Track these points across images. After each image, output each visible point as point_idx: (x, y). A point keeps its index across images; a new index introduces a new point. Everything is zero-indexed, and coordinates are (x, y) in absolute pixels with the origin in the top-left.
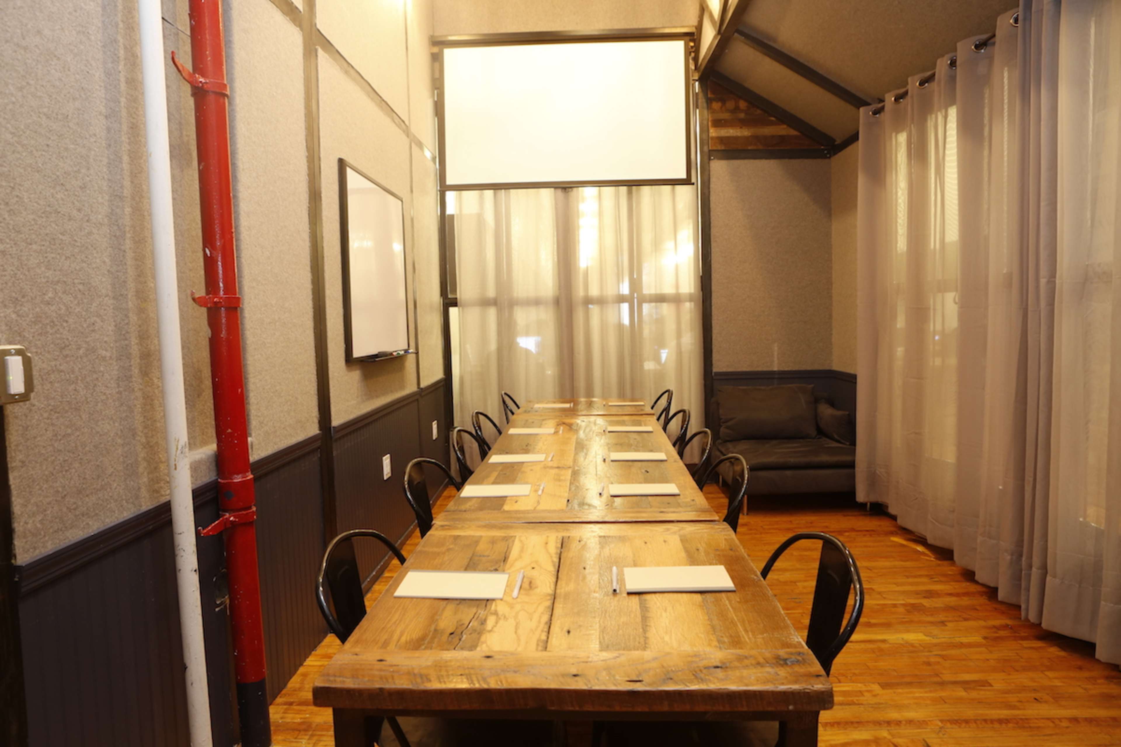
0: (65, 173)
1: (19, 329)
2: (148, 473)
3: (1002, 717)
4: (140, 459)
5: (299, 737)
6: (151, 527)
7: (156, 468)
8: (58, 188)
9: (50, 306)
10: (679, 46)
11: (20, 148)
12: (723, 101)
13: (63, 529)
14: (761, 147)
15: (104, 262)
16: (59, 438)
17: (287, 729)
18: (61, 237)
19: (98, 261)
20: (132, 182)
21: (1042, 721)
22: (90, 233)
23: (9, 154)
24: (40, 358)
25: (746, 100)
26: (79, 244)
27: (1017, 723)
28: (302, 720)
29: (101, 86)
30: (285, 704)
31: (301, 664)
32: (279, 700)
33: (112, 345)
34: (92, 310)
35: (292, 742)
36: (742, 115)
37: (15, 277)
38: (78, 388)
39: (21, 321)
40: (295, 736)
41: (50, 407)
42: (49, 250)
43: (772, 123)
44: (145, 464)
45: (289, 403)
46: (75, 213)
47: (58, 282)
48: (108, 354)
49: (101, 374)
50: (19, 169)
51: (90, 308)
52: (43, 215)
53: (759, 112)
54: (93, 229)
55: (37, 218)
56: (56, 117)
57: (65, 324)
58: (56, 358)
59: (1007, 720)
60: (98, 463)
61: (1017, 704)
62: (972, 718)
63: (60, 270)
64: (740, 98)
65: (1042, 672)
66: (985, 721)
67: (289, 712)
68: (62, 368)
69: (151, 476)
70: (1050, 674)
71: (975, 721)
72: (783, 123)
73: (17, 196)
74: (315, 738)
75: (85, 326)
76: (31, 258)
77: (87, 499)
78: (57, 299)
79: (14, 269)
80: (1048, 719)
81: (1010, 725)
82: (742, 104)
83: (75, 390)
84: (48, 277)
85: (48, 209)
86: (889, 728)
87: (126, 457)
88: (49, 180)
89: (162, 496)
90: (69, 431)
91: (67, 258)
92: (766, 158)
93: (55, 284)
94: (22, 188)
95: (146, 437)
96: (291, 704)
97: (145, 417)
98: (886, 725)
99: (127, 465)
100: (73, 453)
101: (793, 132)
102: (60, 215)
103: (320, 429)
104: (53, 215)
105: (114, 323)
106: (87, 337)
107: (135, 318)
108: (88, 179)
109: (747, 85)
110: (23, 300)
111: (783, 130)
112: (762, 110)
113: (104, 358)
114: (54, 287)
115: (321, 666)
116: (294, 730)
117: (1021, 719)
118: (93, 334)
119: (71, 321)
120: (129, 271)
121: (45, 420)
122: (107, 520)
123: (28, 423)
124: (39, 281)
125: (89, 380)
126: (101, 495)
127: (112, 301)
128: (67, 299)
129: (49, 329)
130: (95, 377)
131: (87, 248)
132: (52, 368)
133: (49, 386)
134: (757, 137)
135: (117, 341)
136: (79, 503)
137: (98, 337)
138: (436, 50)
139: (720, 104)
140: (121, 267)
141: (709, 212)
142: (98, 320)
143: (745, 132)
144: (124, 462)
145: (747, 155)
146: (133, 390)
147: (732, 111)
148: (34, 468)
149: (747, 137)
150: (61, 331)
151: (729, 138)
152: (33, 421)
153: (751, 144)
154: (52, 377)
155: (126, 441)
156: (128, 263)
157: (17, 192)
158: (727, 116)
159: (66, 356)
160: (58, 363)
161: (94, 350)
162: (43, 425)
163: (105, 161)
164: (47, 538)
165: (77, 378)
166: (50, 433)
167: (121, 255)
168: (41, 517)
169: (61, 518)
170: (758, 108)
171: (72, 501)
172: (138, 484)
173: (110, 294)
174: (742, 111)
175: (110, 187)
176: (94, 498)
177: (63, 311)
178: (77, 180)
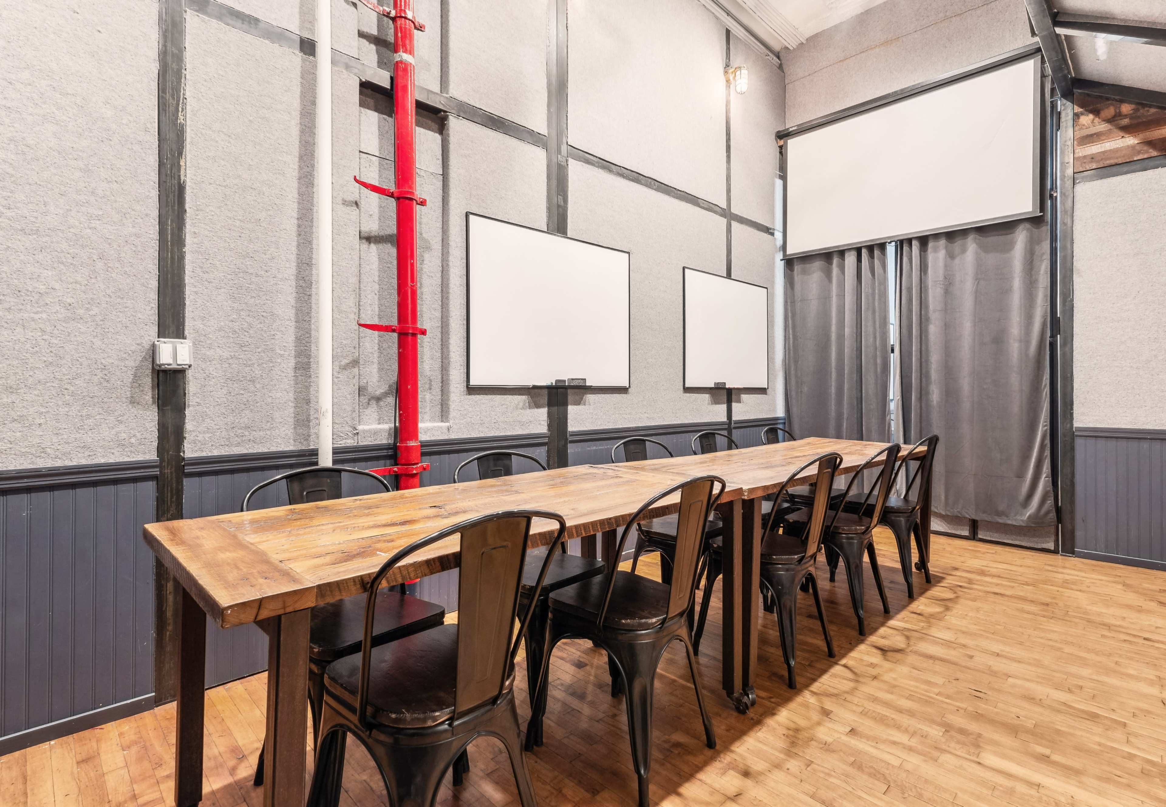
0: (255, 250)
8: (248, 259)
9: (233, 322)
12: (1097, 112)
14: (1153, 154)
15: (289, 301)
16: (233, 395)
18: (247, 285)
19: (282, 300)
22: (275, 284)
25: (1130, 103)
26: (264, 290)
34: (273, 327)
36: (1126, 122)
42: (236, 292)
45: (506, 407)
46: (263, 273)
47: (242, 310)
48: (287, 353)
49: (278, 364)
52: (233, 274)
53: (1152, 111)
54: (279, 282)
55: (227, 275)
56: (249, 221)
57: (246, 333)
60: (268, 414)
63: (246, 303)
64: (1122, 101)
68: (240, 357)
75: (265, 335)
76: (220, 296)
77: (254, 433)
78: (240, 319)
82: (1126, 109)
84: (233, 307)
85: (237, 270)
88: (240, 255)
90: (242, 392)
91: (252, 297)
100: (245, 405)
102: (248, 273)
103: (549, 430)
104: (242, 274)
105: (294, 336)
106: (266, 342)
108: (277, 254)
113: (281, 356)
114: (239, 312)
118: (273, 341)
119: (251, 332)
124: (225, 308)
125: (265, 366)
126: (268, 432)
127: (294, 323)
128: (248, 319)
129: (230, 334)
130: (271, 365)
131: (272, 292)
132: (231, 356)
133: (227, 365)
134: (1150, 143)
135: (296, 347)
136: (247, 433)
137: (277, 342)
138: (781, 143)
139: (1091, 116)
140: (305, 304)
141: (1072, 243)
142: (278, 333)
143: (1131, 141)
144: (295, 417)
145: (1134, 167)
146: (310, 377)
147: (1109, 121)
148: (208, 408)
149: (1133, 147)
150: (242, 337)
151: (1104, 152)
152: (211, 383)
153: (1139, 152)
154: (230, 361)
155: (299, 405)
156: (313, 302)
157: (211, 261)
158: (1102, 127)
159: (245, 351)
160: (237, 354)
161: (273, 350)
162: (219, 386)
163: (295, 244)
164: (214, 448)
165: (253, 364)
166: (225, 391)
167: (306, 298)
168: (211, 435)
169: (228, 439)
170: (1150, 106)
171: (240, 431)
172: (308, 432)
173: (292, 319)
174: (1126, 116)
175: (298, 258)
176: (261, 433)
177: (246, 325)
178: (265, 255)
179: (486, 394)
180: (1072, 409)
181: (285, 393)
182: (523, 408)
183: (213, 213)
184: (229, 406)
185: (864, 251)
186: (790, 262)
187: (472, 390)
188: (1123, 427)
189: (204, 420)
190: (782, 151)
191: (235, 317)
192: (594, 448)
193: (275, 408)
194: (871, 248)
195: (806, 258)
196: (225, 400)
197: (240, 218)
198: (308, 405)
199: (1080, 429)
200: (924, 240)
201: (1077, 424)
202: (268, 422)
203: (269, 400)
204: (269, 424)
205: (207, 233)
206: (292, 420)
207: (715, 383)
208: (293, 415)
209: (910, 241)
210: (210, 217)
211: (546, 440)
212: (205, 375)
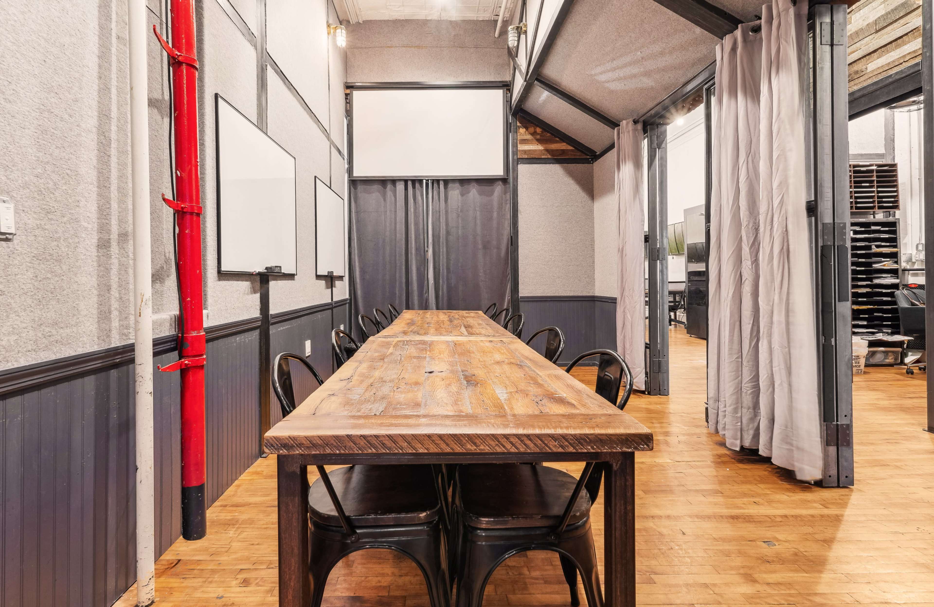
0: (59, 85)
1: (8, 189)
2: (120, 320)
3: (733, 514)
4: (112, 309)
5: (228, 529)
6: (118, 360)
7: (126, 318)
8: (52, 94)
9: (38, 179)
10: (499, 93)
11: (18, 55)
12: (527, 128)
13: (37, 350)
14: (550, 157)
15: (91, 159)
16: (39, 279)
17: (220, 524)
18: (52, 130)
19: (85, 157)
20: (119, 109)
21: (762, 517)
22: (79, 135)
23: (8, 57)
24: (26, 215)
25: (540, 128)
26: (69, 140)
27: (745, 519)
28: (231, 517)
29: (94, 34)
30: (221, 506)
31: (236, 479)
32: (217, 504)
33: (94, 220)
34: (77, 191)
35: (222, 533)
36: (538, 137)
37: (7, 149)
38: (60, 245)
39: (10, 184)
40: (225, 529)
41: (33, 254)
42: (41, 137)
43: (557, 142)
44: (117, 313)
45: (238, 292)
46: (66, 116)
47: (48, 162)
48: (90, 226)
49: (83, 240)
50: (17, 71)
51: (76, 189)
52: (37, 111)
53: (549, 134)
54: (82, 133)
55: (31, 111)
56: (53, 43)
57: (52, 195)
58: (42, 218)
59: (737, 516)
60: (74, 305)
61: (743, 506)
62: (712, 514)
63: (51, 155)
64: (537, 126)
65: (756, 484)
66: (722, 516)
67: (224, 512)
68: (46, 227)
69: (121, 322)
70: (762, 486)
71: (715, 517)
72: (564, 142)
73: (14, 90)
74: (240, 530)
75: (70, 201)
76: (24, 139)
77: (62, 331)
78: (46, 175)
79: (7, 143)
80: (766, 516)
81: (740, 520)
82: (539, 130)
83: (58, 246)
84: (38, 157)
85: (42, 107)
86: (654, 521)
87: (101, 305)
88: (45, 86)
89: (130, 339)
90: (49, 276)
91: (57, 147)
92: (553, 164)
93: (45, 164)
94: (18, 85)
95: (120, 294)
96: (225, 506)
97: (119, 278)
98: (651, 519)
99: (101, 311)
100: (52, 293)
101: (570, 148)
102: (53, 114)
103: (261, 314)
104: (47, 113)
105: (97, 205)
106: (71, 209)
107: (116, 206)
108: (80, 96)
109: (540, 118)
110: (13, 168)
111: (563, 146)
112: (551, 133)
113: (86, 229)
114: (44, 166)
115: (251, 480)
116: (225, 524)
117: (747, 516)
118: (77, 209)
119: (57, 194)
120: (112, 171)
121: (27, 263)
122: (79, 349)
123: (11, 262)
124: (30, 157)
125: (71, 241)
126: (75, 329)
127: (96, 189)
128: (55, 177)
129: (36, 195)
130: (77, 240)
131: (76, 145)
132: (37, 225)
133: (33, 238)
134: (547, 151)
135: (98, 219)
136: (54, 332)
137: (81, 211)
138: (348, 91)
139: (524, 130)
140: (105, 166)
141: (517, 196)
142: (82, 200)
143: (540, 147)
144: (98, 308)
145: (541, 161)
146: (110, 257)
147: (532, 134)
148: (13, 298)
149: (541, 151)
150: (48, 200)
151: (530, 150)
152: (16, 262)
153: (544, 155)
154: (37, 232)
155: (102, 293)
156: (112, 165)
157: (14, 87)
158: (529, 137)
159: (51, 219)
160: (43, 223)
161: (77, 221)
162: (24, 266)
163: (96, 87)
164: (20, 355)
165: (60, 238)
166: (30, 274)
167: (106, 158)
168: (16, 337)
169: (36, 341)
170: (548, 132)
171: (47, 329)
172: (110, 327)
173: (95, 183)
174: (538, 134)
175: (99, 107)
176: (68, 331)
177: (51, 185)
178: (70, 94)
179: (229, 280)
180: (518, 287)
181: (89, 277)
182: (248, 294)
183: (16, 18)
184: (35, 294)
185: (410, 183)
186: (354, 182)
187: (222, 275)
188: (539, 295)
189: (8, 316)
190: (348, 99)
191: (40, 171)
192: (282, 328)
193: (81, 298)
194: (414, 181)
195: (368, 181)
196: (31, 286)
197: (45, 35)
198: (109, 293)
199: (522, 297)
200: (446, 182)
201: (520, 295)
202: (74, 315)
203: (75, 286)
204: (75, 318)
205: (9, 44)
206: (95, 312)
207: (328, 272)
208: (96, 306)
209: (438, 181)
210: (13, 23)
211: (259, 324)
212: (9, 250)
